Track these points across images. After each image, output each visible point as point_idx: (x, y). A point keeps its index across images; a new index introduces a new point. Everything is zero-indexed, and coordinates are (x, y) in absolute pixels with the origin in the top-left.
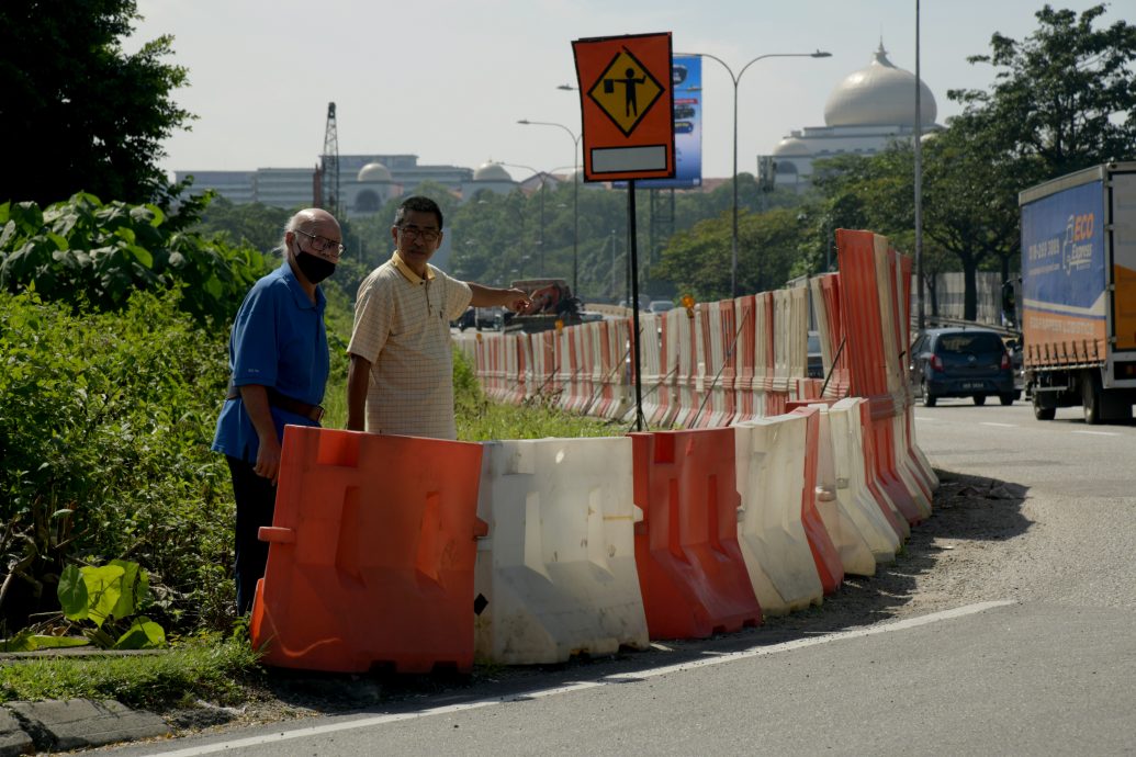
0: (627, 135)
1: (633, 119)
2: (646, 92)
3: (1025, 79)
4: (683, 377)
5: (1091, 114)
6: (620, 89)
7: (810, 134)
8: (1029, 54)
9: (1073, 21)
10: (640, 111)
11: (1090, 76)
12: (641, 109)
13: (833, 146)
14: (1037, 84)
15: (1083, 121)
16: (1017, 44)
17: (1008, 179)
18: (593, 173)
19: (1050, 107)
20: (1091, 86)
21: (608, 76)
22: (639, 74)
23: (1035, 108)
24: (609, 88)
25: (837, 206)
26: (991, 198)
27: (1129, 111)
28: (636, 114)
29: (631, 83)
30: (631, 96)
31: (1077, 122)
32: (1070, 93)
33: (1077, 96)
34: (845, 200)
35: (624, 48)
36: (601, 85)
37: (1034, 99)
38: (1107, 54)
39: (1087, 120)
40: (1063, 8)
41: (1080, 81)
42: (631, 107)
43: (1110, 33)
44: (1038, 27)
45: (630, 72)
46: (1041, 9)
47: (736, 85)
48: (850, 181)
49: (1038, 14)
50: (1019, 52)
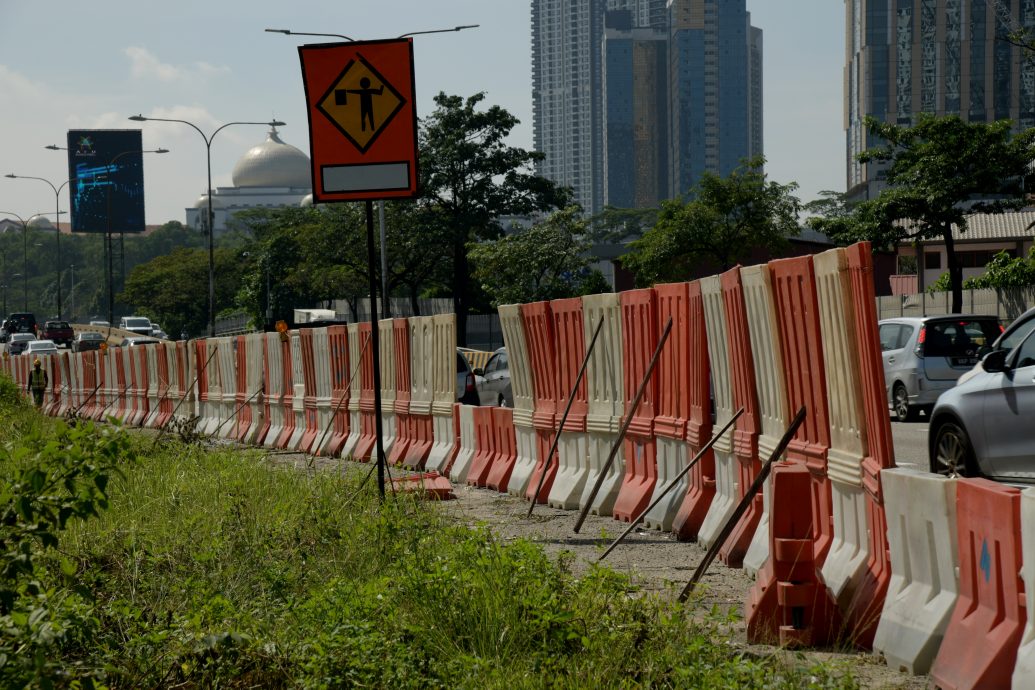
0: (363, 150)
1: (369, 134)
2: (384, 105)
3: (428, 149)
4: (274, 397)
5: (478, 177)
6: (354, 101)
7: (222, 192)
8: (429, 129)
9: (461, 105)
10: (378, 124)
11: (474, 148)
12: (379, 122)
13: (240, 201)
14: (438, 152)
15: (472, 181)
16: (421, 121)
17: (420, 225)
18: (324, 193)
19: (448, 170)
20: (477, 155)
21: (340, 87)
22: (375, 84)
23: (437, 171)
24: (341, 99)
25: (273, 246)
26: (406, 240)
27: (505, 175)
28: (373, 129)
29: (366, 94)
30: (367, 108)
31: (467, 182)
32: (461, 161)
33: (466, 163)
34: (279, 241)
35: (358, 54)
36: (332, 96)
37: (435, 164)
38: (486, 131)
39: (475, 181)
40: (453, 95)
41: (468, 151)
42: (367, 119)
43: (488, 114)
44: (437, 108)
45: (365, 82)
46: (438, 95)
47: (209, 146)
48: (282, 226)
49: (435, 99)
50: (423, 127)
